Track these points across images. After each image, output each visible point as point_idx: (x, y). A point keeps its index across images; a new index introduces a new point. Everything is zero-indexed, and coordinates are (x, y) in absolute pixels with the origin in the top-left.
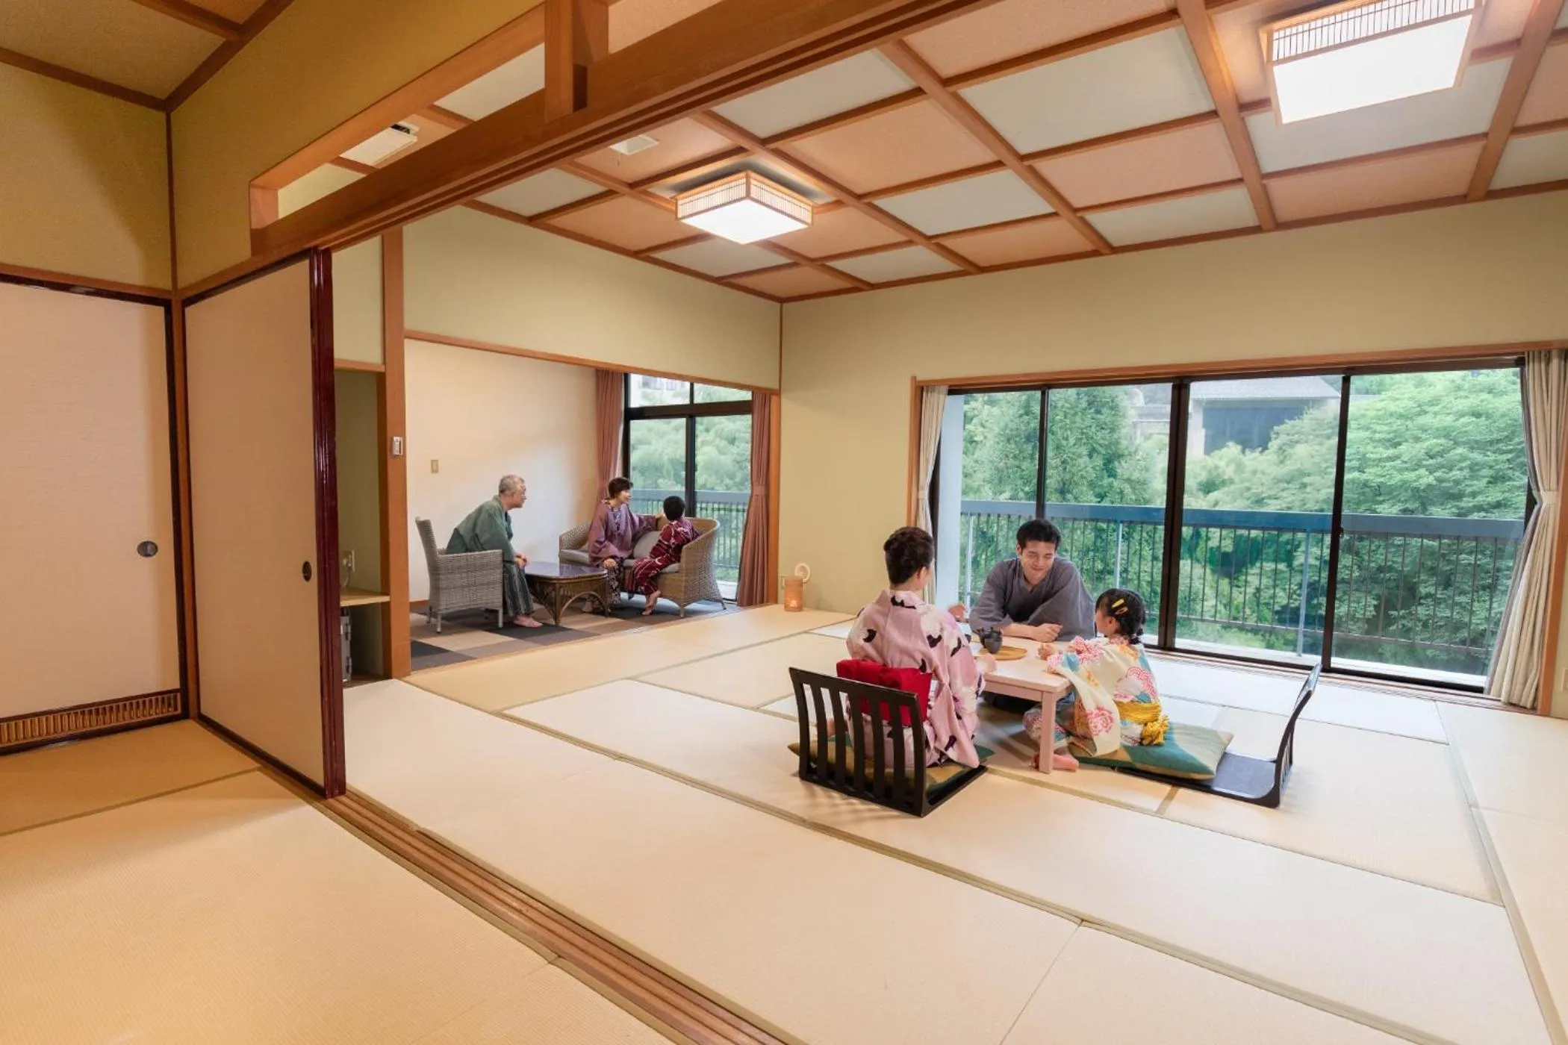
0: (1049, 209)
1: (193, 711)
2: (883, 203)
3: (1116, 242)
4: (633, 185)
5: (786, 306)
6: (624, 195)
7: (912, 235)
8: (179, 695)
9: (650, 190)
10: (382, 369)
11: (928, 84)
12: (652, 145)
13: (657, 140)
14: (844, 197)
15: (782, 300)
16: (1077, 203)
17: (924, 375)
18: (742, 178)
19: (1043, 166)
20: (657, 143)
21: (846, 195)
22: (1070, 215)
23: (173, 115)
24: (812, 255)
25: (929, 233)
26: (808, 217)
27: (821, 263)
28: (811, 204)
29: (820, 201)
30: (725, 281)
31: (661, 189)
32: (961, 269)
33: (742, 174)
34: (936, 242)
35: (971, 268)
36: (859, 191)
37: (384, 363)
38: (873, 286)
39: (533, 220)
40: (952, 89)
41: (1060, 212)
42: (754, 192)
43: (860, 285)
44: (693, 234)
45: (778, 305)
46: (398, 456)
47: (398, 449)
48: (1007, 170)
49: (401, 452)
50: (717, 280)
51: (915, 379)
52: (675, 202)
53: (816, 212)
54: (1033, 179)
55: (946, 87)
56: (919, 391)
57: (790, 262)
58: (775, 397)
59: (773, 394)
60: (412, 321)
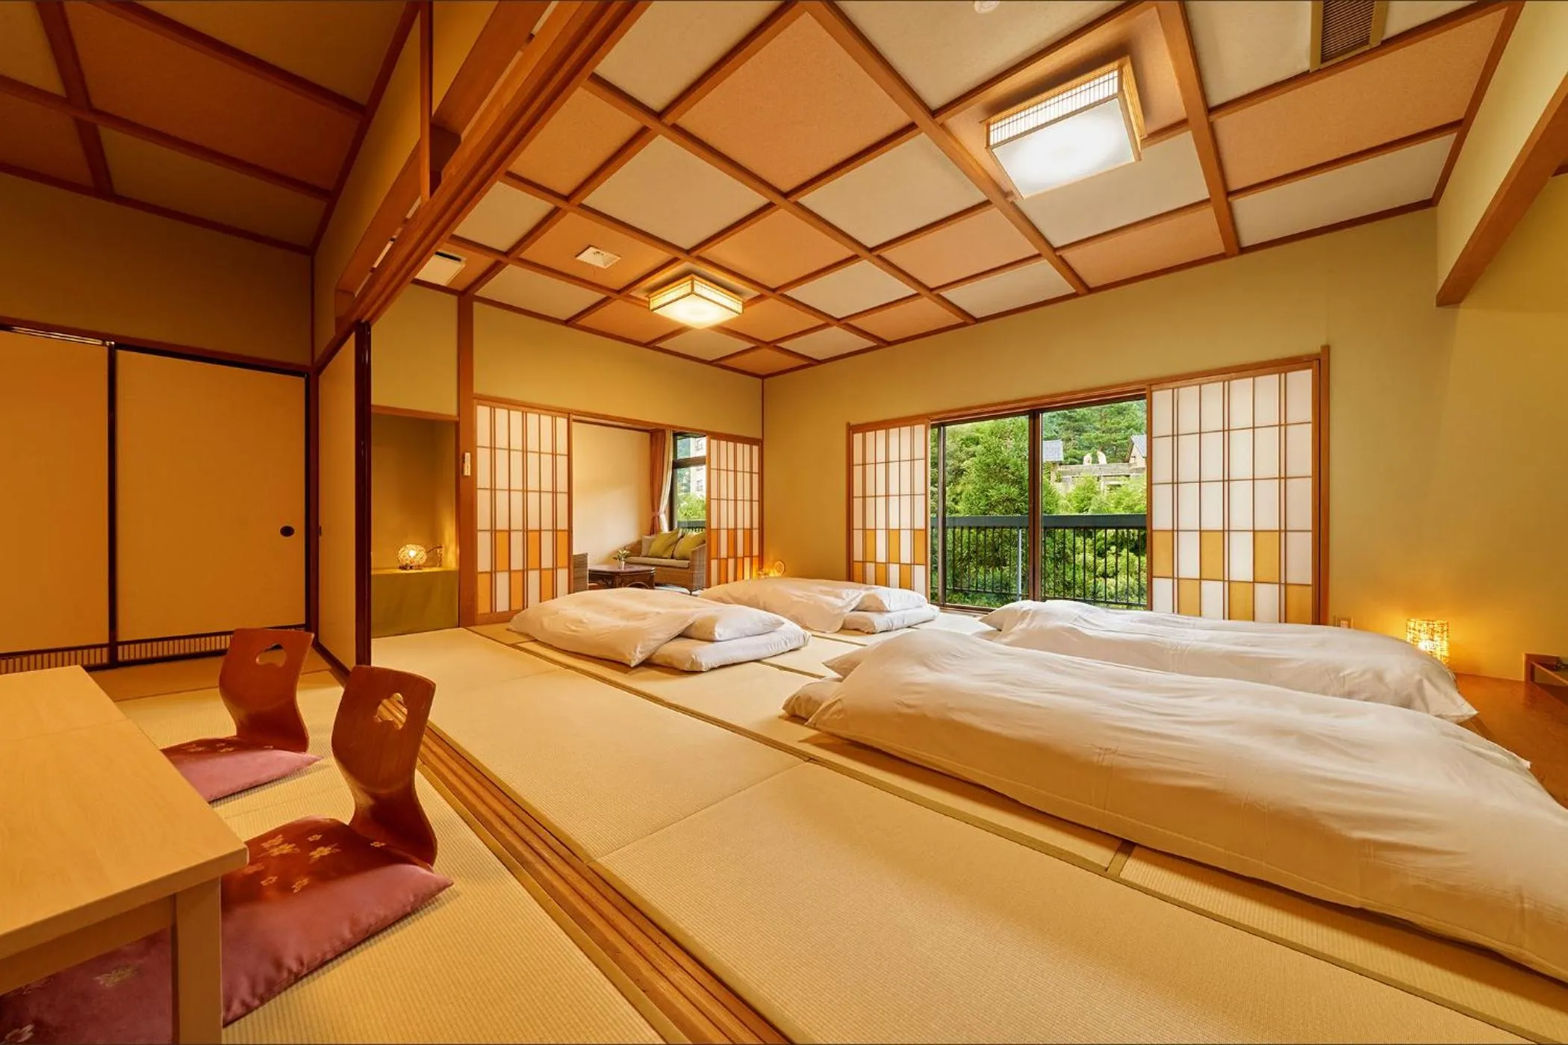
0: (913, 292)
2: (792, 293)
3: (978, 315)
4: (619, 292)
5: (766, 380)
6: (615, 300)
7: (830, 321)
9: (632, 294)
10: (457, 419)
11: (778, 200)
12: (616, 261)
13: (619, 256)
14: (764, 292)
15: (763, 377)
16: (932, 285)
17: (854, 422)
18: (689, 280)
19: (888, 254)
20: (619, 258)
21: (766, 290)
22: (928, 293)
23: (316, 258)
24: (768, 339)
25: (839, 317)
26: (739, 308)
27: (773, 345)
28: (740, 297)
29: (747, 296)
30: (718, 363)
31: (638, 293)
32: (875, 344)
33: (687, 278)
34: (847, 323)
35: (880, 342)
36: (773, 286)
37: (459, 415)
38: (819, 362)
39: (568, 322)
40: (792, 199)
41: (921, 293)
42: (698, 289)
43: (810, 362)
44: (677, 328)
45: (759, 381)
46: (467, 476)
47: (467, 472)
48: (866, 262)
49: (469, 474)
50: (710, 363)
51: (848, 424)
52: (649, 302)
53: (745, 305)
54: (886, 267)
55: (789, 199)
56: (851, 432)
57: (752, 345)
58: (760, 444)
59: (759, 442)
60: (479, 388)
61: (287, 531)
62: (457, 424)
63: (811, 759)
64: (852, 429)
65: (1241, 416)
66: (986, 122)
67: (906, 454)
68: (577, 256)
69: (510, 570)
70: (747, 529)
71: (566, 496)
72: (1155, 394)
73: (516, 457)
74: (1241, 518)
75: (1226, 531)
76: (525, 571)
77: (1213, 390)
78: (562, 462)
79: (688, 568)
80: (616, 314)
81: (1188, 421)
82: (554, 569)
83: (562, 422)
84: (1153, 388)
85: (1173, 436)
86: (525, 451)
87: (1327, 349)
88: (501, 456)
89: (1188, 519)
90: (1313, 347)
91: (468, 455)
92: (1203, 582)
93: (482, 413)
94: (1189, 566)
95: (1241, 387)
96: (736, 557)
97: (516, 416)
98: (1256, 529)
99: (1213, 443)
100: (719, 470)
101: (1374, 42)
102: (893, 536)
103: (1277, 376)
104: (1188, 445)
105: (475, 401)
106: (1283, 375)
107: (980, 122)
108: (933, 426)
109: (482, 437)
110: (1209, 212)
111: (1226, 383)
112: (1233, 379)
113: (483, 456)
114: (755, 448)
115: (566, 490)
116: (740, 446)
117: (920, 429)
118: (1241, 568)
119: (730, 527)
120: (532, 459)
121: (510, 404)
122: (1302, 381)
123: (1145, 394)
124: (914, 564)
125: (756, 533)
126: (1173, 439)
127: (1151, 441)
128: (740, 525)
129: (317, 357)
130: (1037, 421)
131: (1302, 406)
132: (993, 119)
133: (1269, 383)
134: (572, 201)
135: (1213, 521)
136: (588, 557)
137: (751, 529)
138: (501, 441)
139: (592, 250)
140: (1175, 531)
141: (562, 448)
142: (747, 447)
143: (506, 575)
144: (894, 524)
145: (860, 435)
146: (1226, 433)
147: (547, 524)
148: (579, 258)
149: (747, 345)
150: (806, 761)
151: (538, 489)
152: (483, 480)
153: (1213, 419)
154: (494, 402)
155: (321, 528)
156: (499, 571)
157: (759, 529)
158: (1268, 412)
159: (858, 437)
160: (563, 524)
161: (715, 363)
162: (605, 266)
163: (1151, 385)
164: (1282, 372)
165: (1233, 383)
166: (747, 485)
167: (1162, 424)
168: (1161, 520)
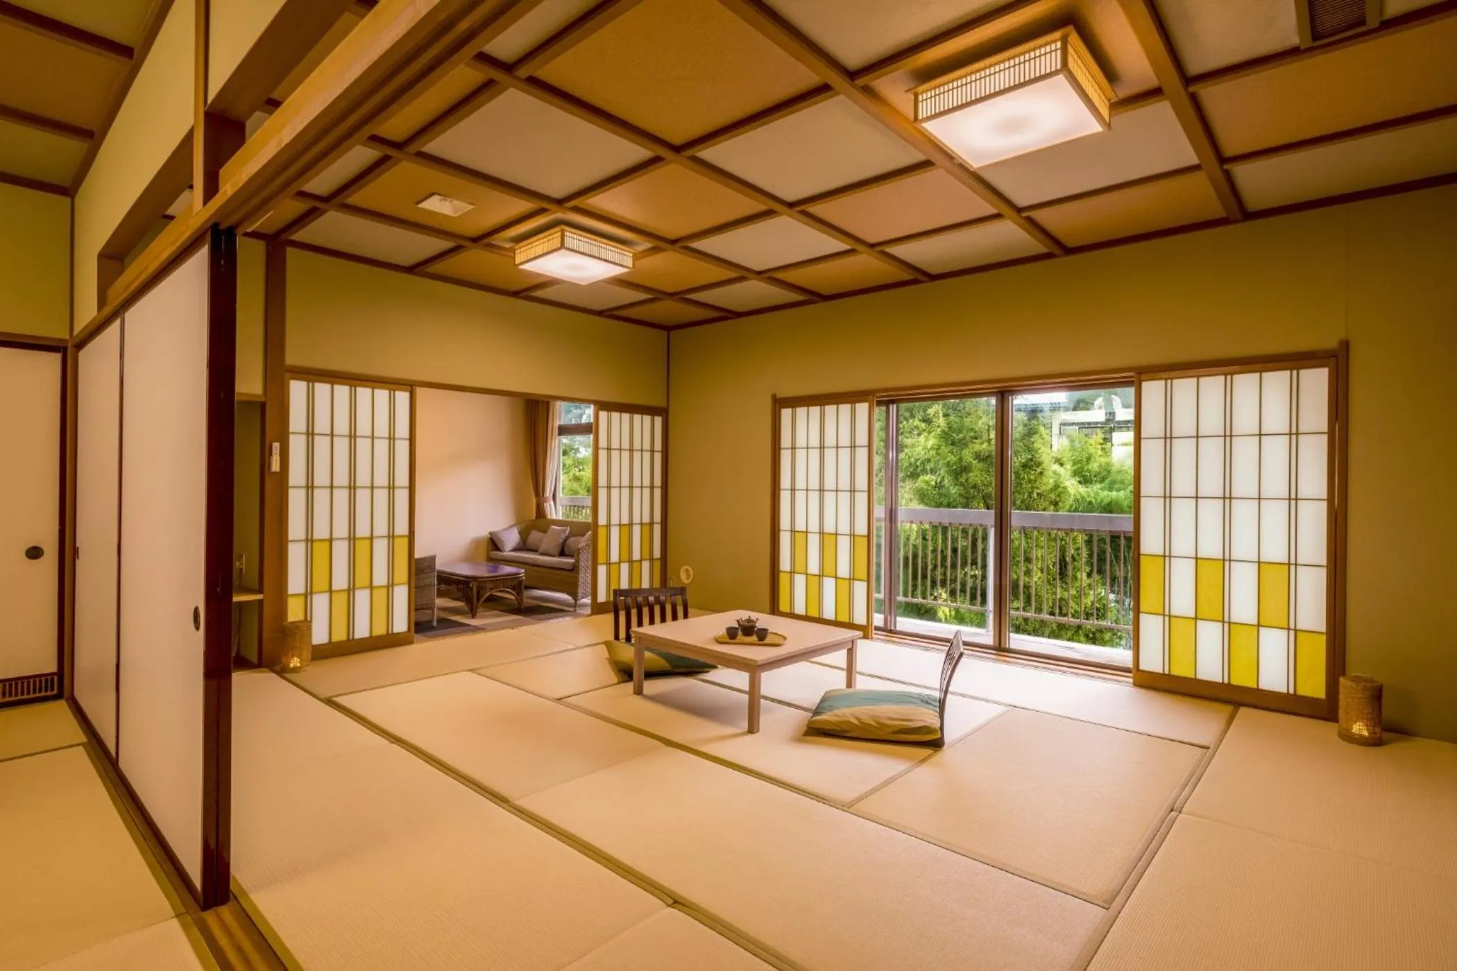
0: (848, 246)
1: (66, 692)
2: (695, 245)
4: (476, 240)
5: (673, 333)
6: (472, 248)
7: (744, 273)
8: (56, 678)
9: (493, 242)
10: (264, 399)
11: (667, 154)
12: (468, 209)
13: (471, 204)
14: (660, 244)
15: (668, 329)
16: (873, 241)
17: (781, 394)
18: (558, 231)
19: (815, 211)
20: (472, 207)
21: (662, 242)
22: (867, 249)
23: (77, 199)
24: (670, 289)
25: (759, 270)
26: (629, 263)
27: (680, 296)
28: (632, 251)
29: (640, 248)
30: (608, 313)
31: (501, 240)
33: (558, 229)
34: (767, 275)
35: (814, 297)
36: (672, 238)
37: (265, 394)
38: (740, 315)
39: (411, 269)
40: (687, 153)
41: (857, 248)
42: (569, 242)
43: (727, 315)
45: (665, 332)
46: (275, 473)
47: (276, 466)
48: (784, 218)
49: (278, 470)
50: (600, 313)
51: (774, 397)
52: (514, 251)
53: (636, 258)
54: (812, 222)
55: (683, 154)
56: (777, 407)
57: (649, 296)
58: (664, 414)
59: (663, 412)
60: (292, 358)
61: (34, 553)
62: (263, 406)
63: (676, 902)
64: (780, 403)
65: (1245, 419)
66: (913, 91)
67: (845, 440)
68: (418, 203)
69: (330, 591)
70: (645, 524)
71: (406, 492)
72: (1144, 384)
73: (342, 445)
74: (1243, 547)
75: (1226, 560)
76: (351, 590)
77: (1213, 385)
78: (402, 449)
79: (572, 570)
80: (473, 261)
81: (1183, 423)
82: (390, 586)
83: (402, 397)
84: (1143, 377)
85: (1166, 438)
86: (353, 436)
87: (1345, 345)
88: (322, 444)
89: (1182, 544)
90: (1329, 342)
91: (276, 446)
92: (1198, 622)
93: (297, 389)
94: (1182, 601)
95: (1245, 383)
96: (631, 562)
97: (342, 391)
98: (1261, 560)
99: (1212, 450)
100: (609, 449)
101: (1372, 23)
102: (829, 541)
103: (1288, 372)
104: (1183, 451)
105: (288, 375)
106: (1295, 372)
107: (906, 91)
108: (879, 403)
109: (297, 421)
110: (1200, 178)
111: (1229, 377)
112: (1236, 373)
113: (297, 445)
114: (658, 420)
115: (407, 484)
116: (637, 417)
117: (862, 408)
118: (1243, 607)
119: (623, 523)
120: (363, 446)
121: (333, 377)
122: (1316, 381)
123: (1133, 381)
124: (854, 579)
125: (657, 529)
126: (1165, 442)
127: (1140, 443)
128: (636, 519)
129: (77, 330)
130: (1006, 403)
131: (1316, 413)
132: (920, 89)
133: (1277, 381)
134: (406, 150)
135: (1211, 547)
136: (437, 559)
137: (652, 524)
138: (322, 425)
139: (436, 198)
140: (1167, 557)
141: (402, 430)
142: (647, 418)
143: (326, 597)
144: (829, 527)
145: (789, 410)
146: (1228, 439)
147: (381, 528)
148: (422, 205)
149: (643, 296)
150: (669, 906)
151: (369, 485)
152: (296, 475)
153: (1212, 421)
154: (313, 375)
155: (78, 548)
156: (315, 593)
157: (661, 523)
158: (1277, 418)
159: (786, 413)
160: (402, 528)
161: (605, 314)
162: (455, 213)
163: (1140, 373)
164: (1294, 369)
165: (1236, 377)
166: (646, 469)
167: (1152, 424)
168: (1151, 542)
